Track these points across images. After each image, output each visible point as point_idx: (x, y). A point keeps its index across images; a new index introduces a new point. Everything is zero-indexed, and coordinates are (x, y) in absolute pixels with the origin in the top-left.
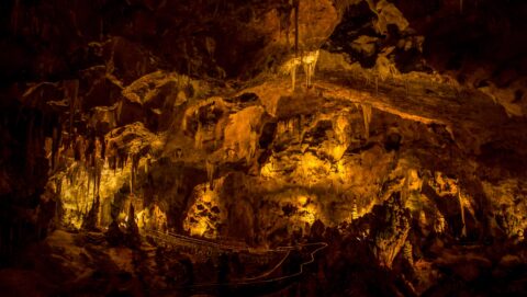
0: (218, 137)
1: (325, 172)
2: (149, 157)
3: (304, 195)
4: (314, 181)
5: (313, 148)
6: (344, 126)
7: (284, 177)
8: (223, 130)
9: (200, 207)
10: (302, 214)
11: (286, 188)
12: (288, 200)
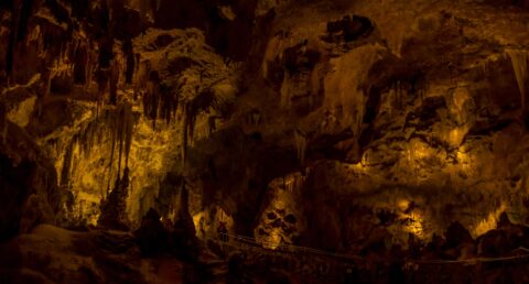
0: (315, 90)
1: (439, 163)
2: (213, 112)
3: (406, 198)
4: (423, 176)
5: (422, 132)
6: (462, 101)
7: (382, 173)
8: (322, 80)
9: (271, 216)
10: (405, 222)
11: (385, 187)
12: (384, 205)
